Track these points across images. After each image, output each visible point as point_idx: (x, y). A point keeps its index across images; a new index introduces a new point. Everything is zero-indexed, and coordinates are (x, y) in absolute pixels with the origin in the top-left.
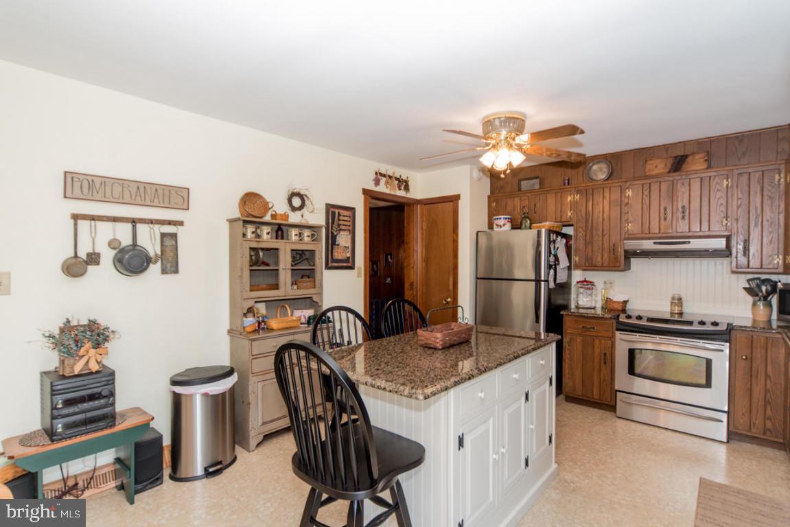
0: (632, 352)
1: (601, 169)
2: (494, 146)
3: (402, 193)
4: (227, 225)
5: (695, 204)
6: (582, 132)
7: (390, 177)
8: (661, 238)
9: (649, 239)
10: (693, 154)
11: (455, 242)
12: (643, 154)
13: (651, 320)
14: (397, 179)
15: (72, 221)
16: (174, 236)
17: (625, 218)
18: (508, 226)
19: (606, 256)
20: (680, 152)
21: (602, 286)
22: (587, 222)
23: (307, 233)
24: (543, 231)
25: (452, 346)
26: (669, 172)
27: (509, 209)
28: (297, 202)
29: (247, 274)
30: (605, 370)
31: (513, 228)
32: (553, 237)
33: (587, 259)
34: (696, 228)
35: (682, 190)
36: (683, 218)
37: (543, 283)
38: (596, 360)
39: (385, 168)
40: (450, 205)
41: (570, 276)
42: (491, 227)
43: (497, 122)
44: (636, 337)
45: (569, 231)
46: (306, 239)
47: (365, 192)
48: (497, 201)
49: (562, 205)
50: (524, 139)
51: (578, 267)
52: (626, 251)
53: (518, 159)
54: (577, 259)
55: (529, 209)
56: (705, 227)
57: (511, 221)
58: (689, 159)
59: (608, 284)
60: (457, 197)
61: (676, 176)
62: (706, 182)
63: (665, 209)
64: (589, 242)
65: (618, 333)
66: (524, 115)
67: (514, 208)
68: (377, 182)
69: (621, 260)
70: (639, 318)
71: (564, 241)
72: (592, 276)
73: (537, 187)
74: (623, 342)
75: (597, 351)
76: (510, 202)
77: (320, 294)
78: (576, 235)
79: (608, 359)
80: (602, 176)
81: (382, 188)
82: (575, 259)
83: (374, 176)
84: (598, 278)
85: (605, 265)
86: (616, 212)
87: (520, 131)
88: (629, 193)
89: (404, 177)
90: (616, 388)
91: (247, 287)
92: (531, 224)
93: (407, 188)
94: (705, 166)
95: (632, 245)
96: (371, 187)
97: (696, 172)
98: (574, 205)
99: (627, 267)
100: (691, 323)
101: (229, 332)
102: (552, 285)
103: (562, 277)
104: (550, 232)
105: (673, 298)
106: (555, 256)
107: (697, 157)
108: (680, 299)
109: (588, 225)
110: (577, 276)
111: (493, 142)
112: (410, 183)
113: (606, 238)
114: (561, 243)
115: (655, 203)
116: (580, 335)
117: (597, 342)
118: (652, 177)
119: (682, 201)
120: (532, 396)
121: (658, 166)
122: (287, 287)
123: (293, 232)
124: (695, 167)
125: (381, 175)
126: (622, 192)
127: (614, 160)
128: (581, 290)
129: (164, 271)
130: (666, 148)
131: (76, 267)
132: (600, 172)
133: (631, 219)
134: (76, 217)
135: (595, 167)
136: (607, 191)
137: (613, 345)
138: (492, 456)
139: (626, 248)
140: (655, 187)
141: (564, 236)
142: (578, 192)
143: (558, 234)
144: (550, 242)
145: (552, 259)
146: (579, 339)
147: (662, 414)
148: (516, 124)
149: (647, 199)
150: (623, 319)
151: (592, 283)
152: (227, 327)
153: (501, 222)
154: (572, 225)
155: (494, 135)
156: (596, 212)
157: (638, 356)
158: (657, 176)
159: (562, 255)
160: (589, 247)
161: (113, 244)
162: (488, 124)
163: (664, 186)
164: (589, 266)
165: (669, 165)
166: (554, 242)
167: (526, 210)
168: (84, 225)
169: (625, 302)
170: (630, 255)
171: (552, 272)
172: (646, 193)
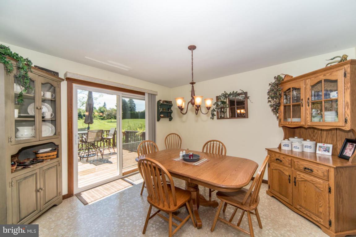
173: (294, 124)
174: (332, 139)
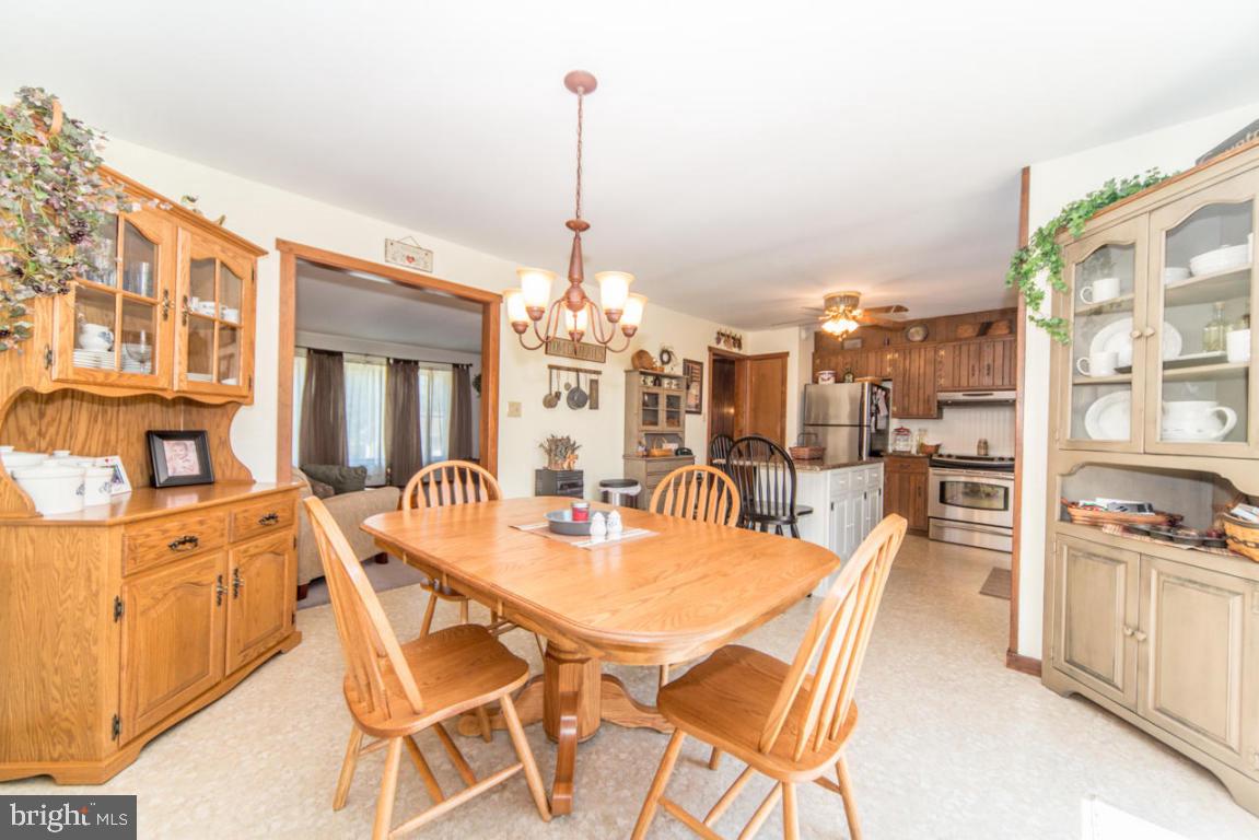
0: (943, 484)
1: (917, 332)
2: (833, 317)
3: (735, 350)
4: (624, 374)
5: (999, 362)
6: (906, 310)
7: (728, 336)
8: (968, 389)
9: (959, 391)
10: (997, 321)
11: (784, 393)
12: (954, 320)
13: (958, 457)
14: (733, 338)
15: (548, 371)
16: (596, 382)
17: (938, 374)
18: (832, 380)
19: (921, 407)
20: (985, 320)
21: (917, 433)
22: (904, 375)
23: (674, 382)
24: (867, 384)
25: (814, 459)
26: (978, 336)
27: (833, 365)
28: (665, 357)
29: (641, 411)
30: (920, 501)
31: (837, 382)
32: (875, 389)
33: (904, 409)
34: (998, 382)
35: (987, 351)
36: (988, 374)
37: (865, 428)
38: (912, 492)
39: (725, 329)
40: (779, 361)
41: (888, 424)
42: (815, 381)
43: (838, 299)
44: (947, 471)
45: (888, 385)
46: (673, 387)
47: (710, 349)
48: (821, 357)
49: (882, 362)
50: (857, 312)
51: (895, 416)
52: (939, 402)
53: (852, 326)
54: (895, 409)
55: (852, 365)
56: (1006, 381)
57: (835, 375)
58: (994, 326)
59: (923, 432)
60: (787, 354)
61: (983, 339)
62: (1008, 345)
63: (973, 367)
64: (906, 395)
65: (931, 470)
66: (859, 294)
67: (837, 364)
68: (718, 341)
69: (936, 410)
70: (949, 456)
71: (884, 393)
72: (907, 424)
73: (859, 346)
74: (935, 477)
75: (912, 484)
76: (834, 360)
77: (683, 432)
78: (894, 388)
79: (922, 491)
80: (918, 338)
81: (722, 346)
82: (893, 408)
83: (715, 335)
84: (913, 426)
85: (921, 413)
86: (930, 370)
87: (855, 306)
88: (942, 353)
89: (738, 336)
90: (929, 514)
91: (641, 423)
92: (854, 378)
93: (740, 346)
94: (1007, 331)
95: (943, 396)
96: (714, 345)
97: (1000, 336)
98: (893, 363)
99: (940, 416)
100: (992, 459)
101: (625, 456)
102: (873, 430)
103: (881, 425)
104: (872, 385)
105: (980, 442)
106: (877, 406)
107: (1001, 324)
108: (986, 443)
109: (906, 380)
110: (895, 424)
111: (832, 314)
112: (743, 342)
113: (921, 391)
114: (881, 394)
115: (965, 360)
116: (899, 472)
117: (912, 478)
118: (961, 340)
119: (987, 360)
120: (869, 497)
121: (968, 331)
122: (663, 425)
123: (665, 382)
124: (999, 332)
125: (723, 335)
126: (936, 352)
127: (929, 325)
128: (899, 437)
129: (591, 408)
130: (974, 315)
131: (551, 401)
132: (917, 334)
133: (943, 374)
134: (551, 367)
135: (913, 330)
136: (923, 351)
137: (927, 479)
138: (846, 526)
139: (939, 398)
140: (964, 348)
141: (883, 389)
142: (896, 351)
143: (879, 387)
144: (873, 394)
145: (874, 408)
146: (897, 475)
147: (977, 535)
148: (852, 301)
149: (957, 359)
150: (935, 458)
151: (908, 430)
152: (622, 453)
153: (826, 377)
154: (890, 380)
155: (834, 308)
156: (913, 369)
157: (948, 487)
158: (966, 339)
159: (882, 405)
160: (906, 399)
161: (567, 386)
162: (831, 301)
163: (972, 348)
164: (904, 414)
165: (977, 330)
166: (876, 393)
167: (848, 366)
168: (554, 371)
169: (938, 447)
170: (942, 405)
171: (874, 418)
172: (957, 353)
173: (132, 382)
174: (105, 435)
